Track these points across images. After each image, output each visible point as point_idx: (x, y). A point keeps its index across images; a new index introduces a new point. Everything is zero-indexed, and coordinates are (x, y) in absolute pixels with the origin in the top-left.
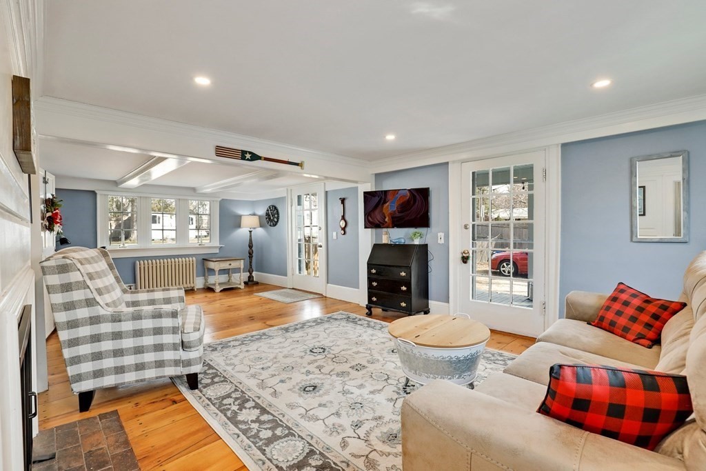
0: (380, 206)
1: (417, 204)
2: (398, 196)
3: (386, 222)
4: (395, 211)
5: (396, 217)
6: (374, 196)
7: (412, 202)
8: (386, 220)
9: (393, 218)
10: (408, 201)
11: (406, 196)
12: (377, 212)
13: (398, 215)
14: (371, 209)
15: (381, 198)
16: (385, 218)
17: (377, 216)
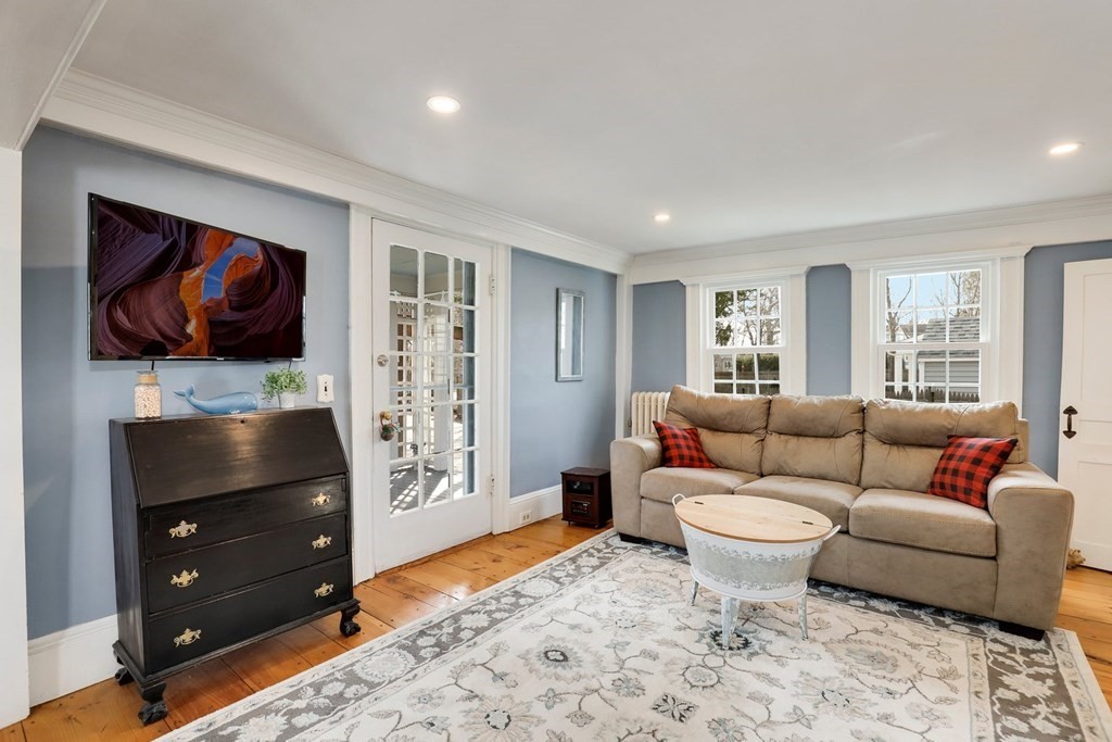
0: (168, 274)
1: (279, 290)
2: (232, 253)
3: (189, 338)
4: (219, 303)
5: (224, 323)
6: (149, 230)
7: (268, 283)
8: (191, 329)
9: (212, 324)
10: (259, 278)
11: (253, 261)
12: (154, 293)
13: (228, 315)
14: (129, 278)
15: (175, 244)
16: (187, 321)
17: (155, 312)
